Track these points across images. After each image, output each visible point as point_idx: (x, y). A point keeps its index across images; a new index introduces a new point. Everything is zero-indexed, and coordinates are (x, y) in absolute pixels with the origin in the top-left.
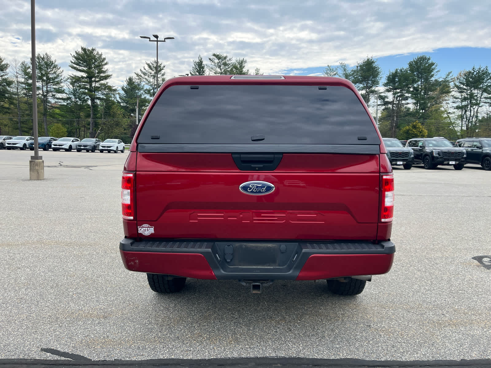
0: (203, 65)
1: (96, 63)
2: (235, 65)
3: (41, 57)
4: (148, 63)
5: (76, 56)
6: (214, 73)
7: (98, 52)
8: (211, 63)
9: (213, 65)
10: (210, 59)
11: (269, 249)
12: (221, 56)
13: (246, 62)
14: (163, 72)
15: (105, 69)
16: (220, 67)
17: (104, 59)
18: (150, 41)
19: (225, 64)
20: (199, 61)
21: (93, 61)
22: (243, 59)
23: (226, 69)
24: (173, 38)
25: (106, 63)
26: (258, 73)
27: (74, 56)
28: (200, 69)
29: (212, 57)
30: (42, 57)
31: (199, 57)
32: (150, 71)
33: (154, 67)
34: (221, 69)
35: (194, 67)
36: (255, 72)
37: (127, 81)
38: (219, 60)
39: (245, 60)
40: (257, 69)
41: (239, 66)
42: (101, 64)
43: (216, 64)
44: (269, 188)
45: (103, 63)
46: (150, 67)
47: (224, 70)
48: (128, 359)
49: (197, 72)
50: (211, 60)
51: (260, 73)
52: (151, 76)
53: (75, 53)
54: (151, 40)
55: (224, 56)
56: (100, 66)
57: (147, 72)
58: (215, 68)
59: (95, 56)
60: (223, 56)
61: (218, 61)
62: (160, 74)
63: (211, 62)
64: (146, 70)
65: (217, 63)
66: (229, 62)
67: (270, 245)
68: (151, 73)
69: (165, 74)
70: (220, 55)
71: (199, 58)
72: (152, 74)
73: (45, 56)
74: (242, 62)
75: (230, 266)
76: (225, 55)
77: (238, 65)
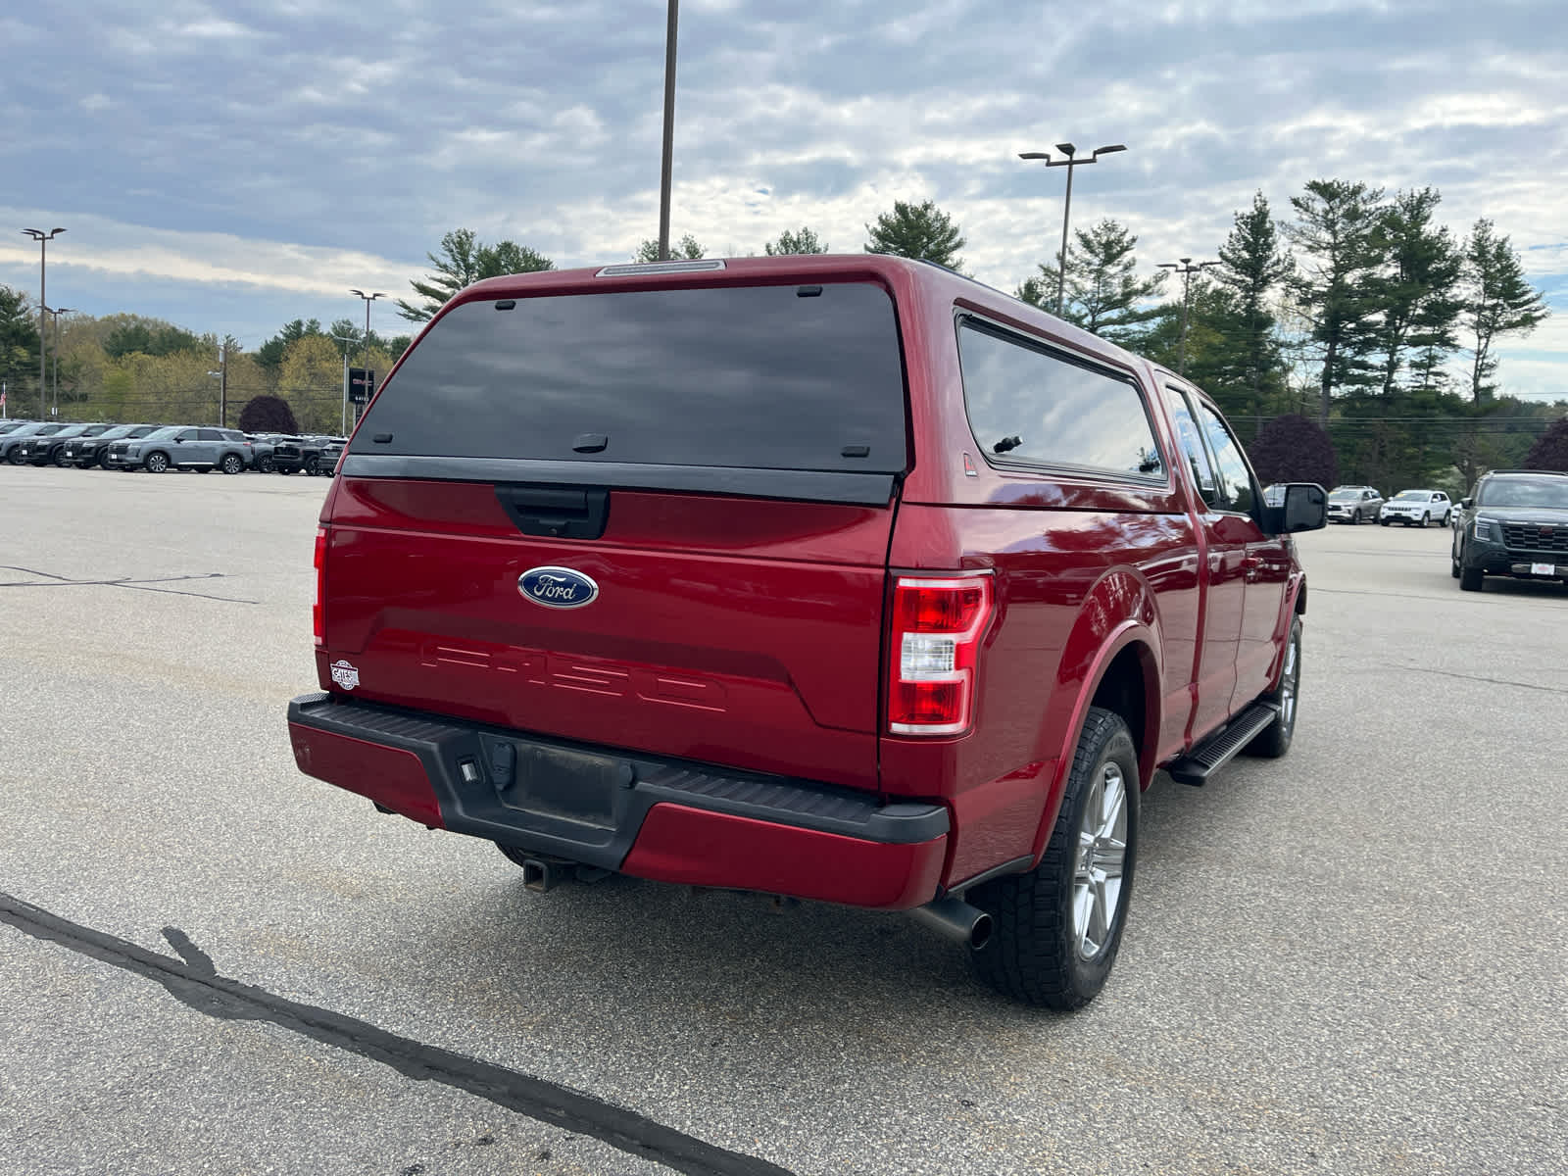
0: (1268, 225)
1: (931, 246)
2: (1394, 212)
3: (791, 240)
4: (1083, 232)
5: (879, 228)
6: (1306, 249)
7: (938, 213)
8: (1298, 215)
9: (1307, 221)
10: (1296, 202)
11: (595, 769)
12: (1339, 186)
13: (1436, 199)
14: (1127, 256)
15: (955, 262)
16: (1330, 225)
17: (954, 232)
18: (1049, 164)
19: (1353, 215)
20: (1256, 213)
21: (925, 240)
22: (1427, 189)
23: (1357, 230)
24: (1121, 148)
25: (959, 242)
26: (1486, 235)
27: (875, 229)
28: (1256, 240)
29: (1302, 193)
30: (795, 239)
31: (1258, 198)
32: (1088, 256)
33: (1100, 243)
34: (1335, 234)
35: (1235, 231)
36: (1475, 235)
37: (1021, 293)
38: (1331, 203)
39: (1432, 193)
40: (1482, 221)
41: (1406, 217)
42: (945, 247)
43: (1318, 218)
44: (583, 591)
45: (949, 245)
46: (1087, 244)
47: (1346, 237)
48: (277, 993)
49: (1243, 249)
50: (1301, 206)
51: (1492, 238)
52: (1090, 272)
53: (878, 221)
54: (1051, 161)
55: (1351, 188)
56: (940, 252)
57: (1077, 262)
58: (1314, 229)
59: (929, 226)
60: (1345, 185)
61: (1328, 208)
62: (1118, 265)
63: (1301, 210)
64: (1077, 254)
65: (1321, 214)
66: (1368, 207)
67: (598, 760)
68: (1089, 264)
69: (1134, 264)
70: (1336, 185)
71: (1255, 202)
72: (1092, 267)
73: (803, 237)
74: (1421, 201)
75: (507, 802)
76: (1353, 183)
77: (1404, 214)
